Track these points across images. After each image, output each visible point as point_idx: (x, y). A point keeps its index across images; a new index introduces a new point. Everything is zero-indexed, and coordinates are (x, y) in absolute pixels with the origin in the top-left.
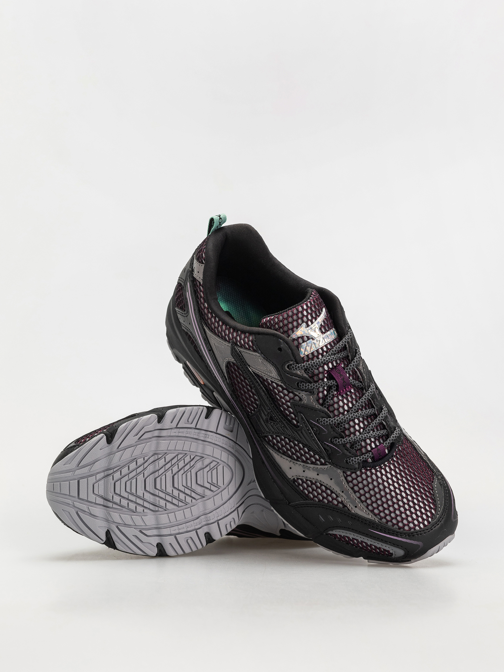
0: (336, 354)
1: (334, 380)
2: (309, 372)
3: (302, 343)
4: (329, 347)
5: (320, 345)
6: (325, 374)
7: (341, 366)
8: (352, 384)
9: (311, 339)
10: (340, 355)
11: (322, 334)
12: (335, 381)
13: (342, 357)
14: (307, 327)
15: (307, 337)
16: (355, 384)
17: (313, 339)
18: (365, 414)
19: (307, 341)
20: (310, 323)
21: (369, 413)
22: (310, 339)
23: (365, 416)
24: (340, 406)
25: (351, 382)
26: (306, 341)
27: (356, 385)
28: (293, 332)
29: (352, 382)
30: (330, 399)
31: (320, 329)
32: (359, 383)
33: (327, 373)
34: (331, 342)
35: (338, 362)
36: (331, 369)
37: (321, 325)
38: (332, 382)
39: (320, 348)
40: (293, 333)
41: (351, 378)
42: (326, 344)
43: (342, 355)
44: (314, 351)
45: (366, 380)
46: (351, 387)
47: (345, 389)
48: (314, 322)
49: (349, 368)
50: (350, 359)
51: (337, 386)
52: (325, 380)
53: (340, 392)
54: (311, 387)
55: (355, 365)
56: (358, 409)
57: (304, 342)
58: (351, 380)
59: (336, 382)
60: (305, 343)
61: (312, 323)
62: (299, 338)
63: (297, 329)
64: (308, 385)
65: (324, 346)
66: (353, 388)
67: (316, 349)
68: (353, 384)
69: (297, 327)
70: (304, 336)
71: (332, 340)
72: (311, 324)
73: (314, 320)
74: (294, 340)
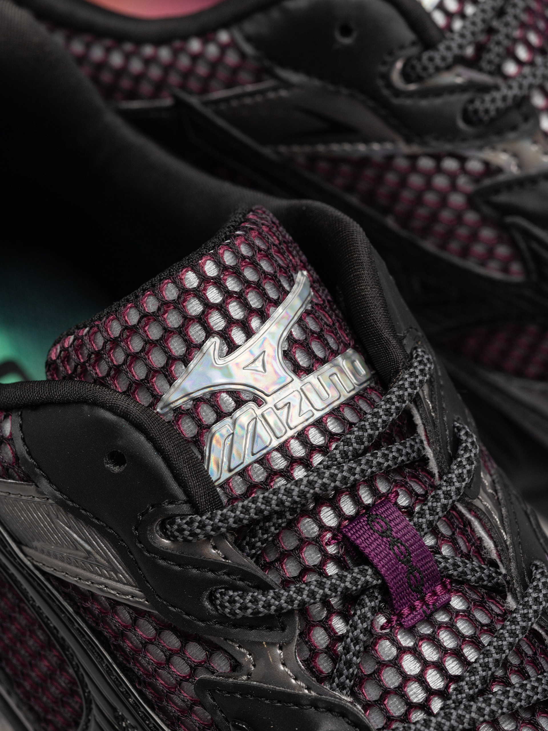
0: (364, 453)
1: (366, 565)
2: (256, 542)
3: (216, 422)
4: (333, 426)
5: (292, 426)
6: (328, 544)
7: (396, 503)
8: (450, 576)
9: (252, 404)
10: (385, 456)
11: (299, 377)
12: (370, 572)
13: (396, 464)
14: (229, 353)
15: (234, 394)
16: (464, 573)
17: (258, 401)
18: (520, 700)
19: (234, 410)
20: (237, 335)
21: (537, 694)
22: (247, 401)
23: (521, 706)
24: (406, 679)
25: (446, 568)
26: (230, 414)
27: (469, 577)
28: (171, 380)
29: (451, 567)
30: (359, 651)
31: (287, 355)
32: (480, 567)
33: (333, 538)
34: (339, 407)
35: (383, 487)
36: (351, 519)
37: (290, 338)
38: (359, 576)
39: (292, 437)
40: (171, 384)
41: (446, 550)
42: (318, 415)
43: (391, 455)
44: (269, 453)
45: (511, 550)
46: (444, 586)
47: (423, 600)
48: (258, 329)
49: (429, 509)
50: (436, 471)
51: (384, 588)
52: (331, 569)
53: (400, 616)
54: (268, 605)
55: (457, 495)
56: (484, 679)
57: (221, 415)
58: (444, 557)
59: (377, 573)
60: (228, 421)
61: (249, 333)
62: (198, 401)
63: (186, 366)
64: (255, 601)
65: (309, 425)
66: (457, 591)
67: (275, 443)
68: (455, 573)
69: (186, 360)
70: (221, 391)
71: (342, 399)
72: (246, 341)
73: (255, 323)
74: (179, 412)
